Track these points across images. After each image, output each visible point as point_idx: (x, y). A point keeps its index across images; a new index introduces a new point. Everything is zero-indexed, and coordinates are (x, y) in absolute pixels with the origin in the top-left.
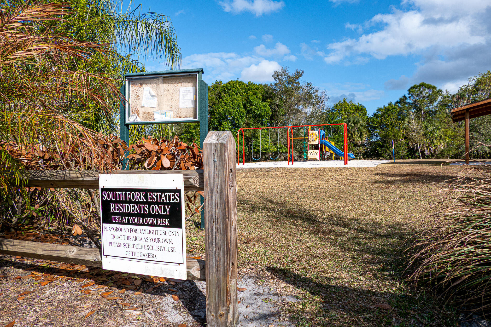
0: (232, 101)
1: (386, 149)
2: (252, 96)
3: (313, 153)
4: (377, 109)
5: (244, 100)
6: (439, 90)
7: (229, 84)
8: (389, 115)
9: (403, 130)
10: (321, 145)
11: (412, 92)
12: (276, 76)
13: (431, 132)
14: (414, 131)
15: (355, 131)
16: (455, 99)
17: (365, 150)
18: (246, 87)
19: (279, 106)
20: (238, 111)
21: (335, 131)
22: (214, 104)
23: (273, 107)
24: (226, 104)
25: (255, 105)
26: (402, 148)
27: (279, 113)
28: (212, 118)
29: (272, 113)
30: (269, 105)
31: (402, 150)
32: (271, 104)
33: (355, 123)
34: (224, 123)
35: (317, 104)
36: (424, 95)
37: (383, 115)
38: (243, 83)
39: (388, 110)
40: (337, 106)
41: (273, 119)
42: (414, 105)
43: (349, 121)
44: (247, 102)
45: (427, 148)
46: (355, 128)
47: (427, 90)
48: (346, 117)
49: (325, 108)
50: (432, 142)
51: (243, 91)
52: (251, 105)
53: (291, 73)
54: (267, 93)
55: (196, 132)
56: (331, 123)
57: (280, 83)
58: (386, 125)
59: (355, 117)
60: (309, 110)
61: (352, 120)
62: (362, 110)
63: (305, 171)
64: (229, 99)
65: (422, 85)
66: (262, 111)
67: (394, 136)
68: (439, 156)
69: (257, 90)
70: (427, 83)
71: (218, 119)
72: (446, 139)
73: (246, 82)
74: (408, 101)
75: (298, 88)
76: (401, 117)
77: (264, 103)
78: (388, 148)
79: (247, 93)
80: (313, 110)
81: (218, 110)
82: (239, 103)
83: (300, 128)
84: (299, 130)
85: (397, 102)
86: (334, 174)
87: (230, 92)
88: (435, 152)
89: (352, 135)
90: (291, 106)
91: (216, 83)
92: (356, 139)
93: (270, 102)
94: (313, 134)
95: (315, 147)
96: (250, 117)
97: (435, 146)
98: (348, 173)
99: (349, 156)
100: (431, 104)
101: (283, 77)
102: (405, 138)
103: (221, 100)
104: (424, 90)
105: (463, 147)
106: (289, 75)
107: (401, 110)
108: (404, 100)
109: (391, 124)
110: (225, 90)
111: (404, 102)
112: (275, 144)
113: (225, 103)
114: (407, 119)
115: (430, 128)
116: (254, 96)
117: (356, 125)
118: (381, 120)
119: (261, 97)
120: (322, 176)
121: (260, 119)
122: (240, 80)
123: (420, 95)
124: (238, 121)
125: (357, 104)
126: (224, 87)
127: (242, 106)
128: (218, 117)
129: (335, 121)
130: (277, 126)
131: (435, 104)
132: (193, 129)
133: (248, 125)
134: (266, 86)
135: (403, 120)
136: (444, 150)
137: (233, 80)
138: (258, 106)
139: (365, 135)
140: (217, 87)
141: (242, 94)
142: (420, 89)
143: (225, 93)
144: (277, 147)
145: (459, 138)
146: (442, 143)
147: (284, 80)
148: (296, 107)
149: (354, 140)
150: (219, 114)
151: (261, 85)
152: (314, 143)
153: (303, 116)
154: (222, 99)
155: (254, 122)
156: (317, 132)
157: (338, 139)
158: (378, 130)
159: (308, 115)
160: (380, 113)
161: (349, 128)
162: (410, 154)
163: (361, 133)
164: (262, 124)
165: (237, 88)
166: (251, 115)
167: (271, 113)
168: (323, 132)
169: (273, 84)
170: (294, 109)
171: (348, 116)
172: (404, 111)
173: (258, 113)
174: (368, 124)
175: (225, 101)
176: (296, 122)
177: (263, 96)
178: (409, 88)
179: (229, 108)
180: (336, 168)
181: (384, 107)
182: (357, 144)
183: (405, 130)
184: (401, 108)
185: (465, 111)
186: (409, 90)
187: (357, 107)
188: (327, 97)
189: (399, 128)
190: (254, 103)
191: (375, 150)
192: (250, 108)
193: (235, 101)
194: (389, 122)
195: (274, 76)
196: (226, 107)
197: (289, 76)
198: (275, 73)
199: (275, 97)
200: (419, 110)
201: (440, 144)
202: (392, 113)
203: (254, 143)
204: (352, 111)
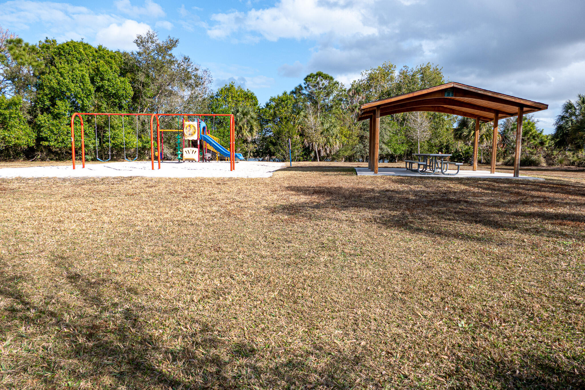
0: (72, 72)
1: (280, 148)
2: (103, 66)
3: (191, 152)
4: (270, 98)
5: (91, 71)
6: (336, 82)
7: (68, 45)
8: (283, 107)
9: (298, 125)
10: (200, 141)
11: (309, 81)
12: (140, 42)
13: (327, 130)
14: (312, 129)
15: (244, 124)
16: (351, 94)
17: (255, 147)
18: (95, 53)
19: (144, 85)
20: (82, 87)
21: (220, 123)
22: (43, 73)
23: (136, 85)
24: (62, 75)
25: (109, 80)
26: (297, 147)
27: (145, 93)
28: (39, 94)
29: (135, 94)
30: (130, 82)
31: (297, 149)
32: (133, 82)
33: (245, 114)
34: (59, 103)
35: (197, 86)
36: (321, 86)
37: (277, 105)
38: (90, 47)
39: (283, 101)
40: (222, 91)
41: (137, 102)
42: (310, 97)
43: (238, 111)
44: (97, 75)
45: (323, 148)
46: (244, 120)
47: (324, 81)
48: (233, 105)
49: (207, 93)
50: (328, 141)
51: (91, 58)
52: (102, 79)
53: (161, 40)
54: (126, 63)
55: (11, 114)
56: (215, 113)
57: (145, 52)
58: (279, 118)
59: (245, 107)
60: (187, 93)
61: (240, 110)
62: (252, 98)
63: (172, 183)
64: (67, 68)
65: (319, 74)
66: (119, 90)
67: (289, 132)
68: (334, 157)
69: (111, 58)
70: (324, 73)
71: (50, 96)
72: (342, 137)
73: (95, 45)
74: (304, 92)
75: (171, 62)
76: (296, 109)
77: (122, 79)
78: (281, 147)
79: (96, 62)
80: (192, 94)
81: (50, 83)
82: (83, 76)
83: (174, 116)
84: (173, 119)
85: (293, 92)
86: (215, 191)
87: (70, 58)
88: (330, 152)
89: (241, 128)
90: (161, 86)
91: (46, 41)
92: (245, 134)
93: (132, 78)
94: (190, 126)
95: (194, 144)
96: (102, 97)
97: (330, 145)
98: (235, 189)
99: (236, 156)
100: (327, 98)
101: (150, 44)
102: (301, 135)
103: (53, 68)
104: (322, 80)
105: (357, 148)
106: (158, 42)
107: (297, 102)
108: (299, 90)
109: (286, 118)
110: (60, 54)
111: (300, 93)
112: (140, 137)
113: (60, 73)
114: (302, 113)
115: (326, 125)
116: (107, 67)
117: (245, 116)
118: (275, 113)
119: (118, 69)
120: (197, 194)
121: (117, 101)
122: (85, 42)
123: (316, 86)
124: (83, 101)
125: (246, 90)
126: (58, 48)
127: (87, 79)
128: (50, 94)
129: (221, 109)
130: (143, 111)
131: (331, 98)
132: (5, 109)
133: (98, 108)
134: (125, 54)
135: (298, 113)
136: (340, 150)
137: (75, 40)
138: (113, 81)
139: (255, 129)
140: (48, 48)
141: (88, 63)
142: (317, 79)
143: (60, 59)
144: (142, 141)
145: (355, 138)
146: (338, 143)
147: (151, 48)
148: (170, 88)
149: (242, 135)
150: (51, 88)
151: (118, 52)
152: (191, 138)
153: (179, 100)
154: (55, 66)
155: (108, 104)
156: (195, 124)
157: (224, 133)
158: (270, 125)
159: (185, 99)
160: (273, 104)
161: (237, 120)
162: (305, 154)
163: (251, 126)
164: (121, 107)
165: (80, 53)
166: (102, 94)
167: (132, 93)
168: (203, 124)
169: (135, 53)
170: (166, 90)
171: (236, 104)
172: (299, 103)
173: (114, 92)
174: (259, 116)
175: (61, 70)
176: (169, 108)
177: (121, 69)
178: (305, 76)
179: (67, 80)
180: (218, 180)
181: (278, 96)
182: (247, 140)
183: (300, 126)
184: (296, 99)
185: (376, 108)
186: (306, 79)
187: (247, 94)
188: (210, 78)
189: (294, 123)
190: (106, 77)
191: (267, 148)
192: (100, 84)
193: (77, 72)
194: (284, 115)
195: (136, 42)
196: (61, 79)
197: (158, 44)
198: (138, 38)
199: (138, 71)
200: (315, 103)
201: (336, 144)
202: (286, 105)
203: (109, 134)
204: (241, 99)
